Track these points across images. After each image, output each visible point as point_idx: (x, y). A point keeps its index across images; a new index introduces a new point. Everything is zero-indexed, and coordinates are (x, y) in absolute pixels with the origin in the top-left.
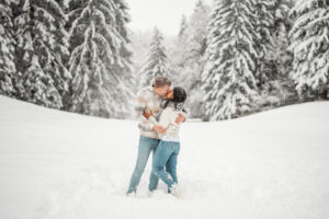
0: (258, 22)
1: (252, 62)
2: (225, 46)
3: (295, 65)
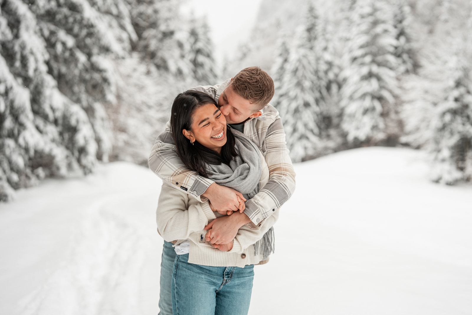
2: (294, 105)
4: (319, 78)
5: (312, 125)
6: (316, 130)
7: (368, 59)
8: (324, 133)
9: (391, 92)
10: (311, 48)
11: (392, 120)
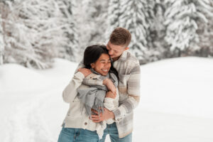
0: (146, 6)
1: (145, 32)
2: (129, 22)
3: (168, 33)
5: (142, 38)
6: (145, 42)
8: (151, 44)
9: (205, 14)
11: (206, 36)
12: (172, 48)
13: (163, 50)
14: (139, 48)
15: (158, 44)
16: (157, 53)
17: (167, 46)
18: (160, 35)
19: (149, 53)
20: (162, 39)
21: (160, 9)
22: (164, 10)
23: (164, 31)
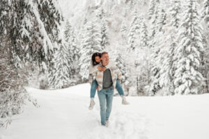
4: (70, 53)
5: (66, 73)
6: (68, 75)
7: (90, 46)
8: (72, 76)
10: (67, 41)
12: (82, 78)
13: (78, 79)
14: (65, 78)
15: (75, 76)
16: (75, 81)
17: (80, 77)
18: (76, 71)
19: (70, 81)
20: (78, 73)
21: (77, 57)
22: (79, 57)
23: (79, 69)
